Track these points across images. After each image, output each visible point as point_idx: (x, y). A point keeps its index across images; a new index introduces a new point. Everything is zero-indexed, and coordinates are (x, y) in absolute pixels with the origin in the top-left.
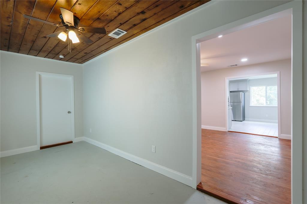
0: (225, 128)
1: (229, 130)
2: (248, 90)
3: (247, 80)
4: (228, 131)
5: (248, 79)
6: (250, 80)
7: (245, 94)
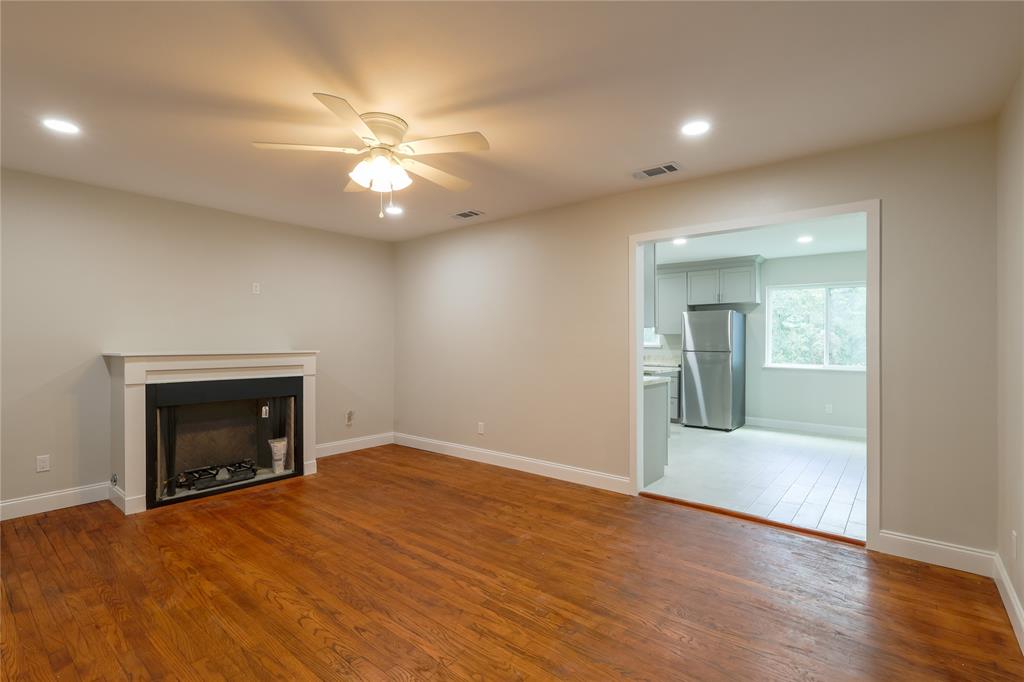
0: (626, 480)
1: (645, 486)
2: (758, 301)
3: (754, 261)
4: (643, 495)
5: (757, 256)
6: (765, 260)
7: (745, 316)
